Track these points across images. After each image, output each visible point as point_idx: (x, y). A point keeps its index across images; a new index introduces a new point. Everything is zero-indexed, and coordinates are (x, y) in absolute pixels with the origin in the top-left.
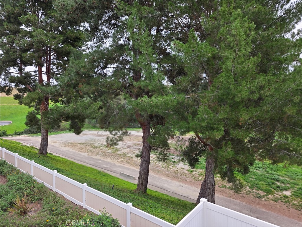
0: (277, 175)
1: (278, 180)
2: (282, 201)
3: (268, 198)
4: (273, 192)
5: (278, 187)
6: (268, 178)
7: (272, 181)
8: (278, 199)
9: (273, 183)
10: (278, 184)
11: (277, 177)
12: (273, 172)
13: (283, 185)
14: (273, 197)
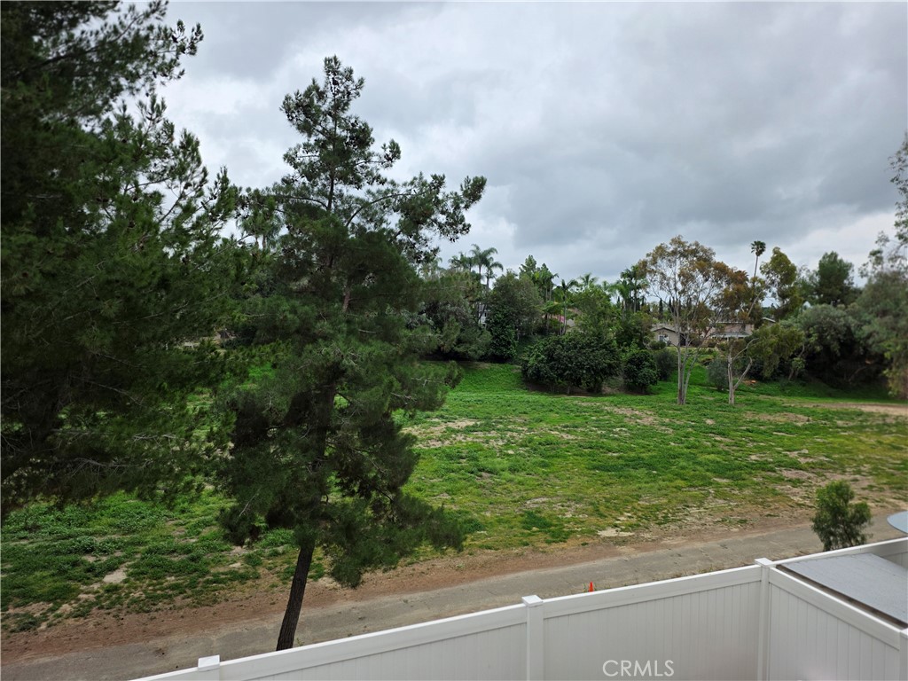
0: (87, 534)
1: (89, 550)
2: (102, 608)
3: (60, 616)
4: (74, 590)
5: (91, 569)
6: (58, 553)
7: (72, 557)
8: (91, 605)
9: (75, 564)
10: (90, 559)
11: (86, 540)
12: (76, 529)
13: (104, 559)
14: (74, 605)
